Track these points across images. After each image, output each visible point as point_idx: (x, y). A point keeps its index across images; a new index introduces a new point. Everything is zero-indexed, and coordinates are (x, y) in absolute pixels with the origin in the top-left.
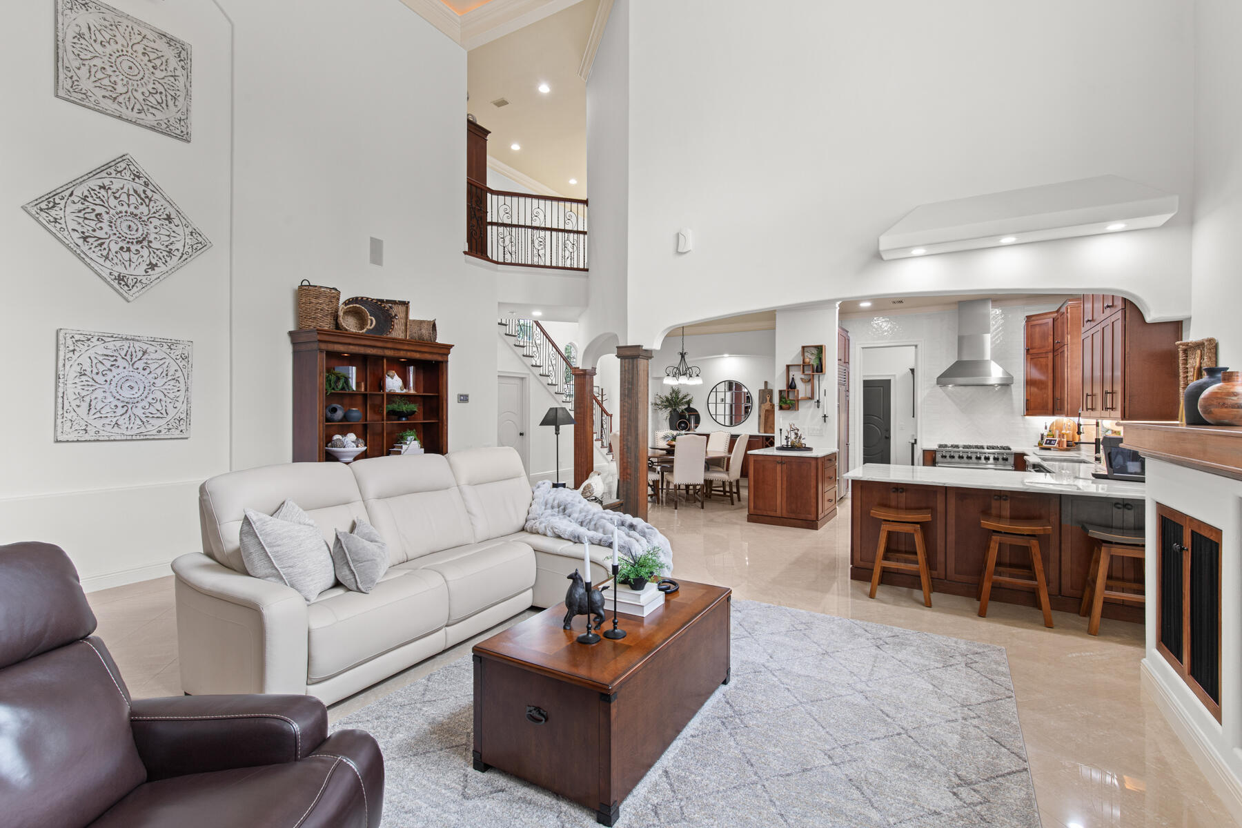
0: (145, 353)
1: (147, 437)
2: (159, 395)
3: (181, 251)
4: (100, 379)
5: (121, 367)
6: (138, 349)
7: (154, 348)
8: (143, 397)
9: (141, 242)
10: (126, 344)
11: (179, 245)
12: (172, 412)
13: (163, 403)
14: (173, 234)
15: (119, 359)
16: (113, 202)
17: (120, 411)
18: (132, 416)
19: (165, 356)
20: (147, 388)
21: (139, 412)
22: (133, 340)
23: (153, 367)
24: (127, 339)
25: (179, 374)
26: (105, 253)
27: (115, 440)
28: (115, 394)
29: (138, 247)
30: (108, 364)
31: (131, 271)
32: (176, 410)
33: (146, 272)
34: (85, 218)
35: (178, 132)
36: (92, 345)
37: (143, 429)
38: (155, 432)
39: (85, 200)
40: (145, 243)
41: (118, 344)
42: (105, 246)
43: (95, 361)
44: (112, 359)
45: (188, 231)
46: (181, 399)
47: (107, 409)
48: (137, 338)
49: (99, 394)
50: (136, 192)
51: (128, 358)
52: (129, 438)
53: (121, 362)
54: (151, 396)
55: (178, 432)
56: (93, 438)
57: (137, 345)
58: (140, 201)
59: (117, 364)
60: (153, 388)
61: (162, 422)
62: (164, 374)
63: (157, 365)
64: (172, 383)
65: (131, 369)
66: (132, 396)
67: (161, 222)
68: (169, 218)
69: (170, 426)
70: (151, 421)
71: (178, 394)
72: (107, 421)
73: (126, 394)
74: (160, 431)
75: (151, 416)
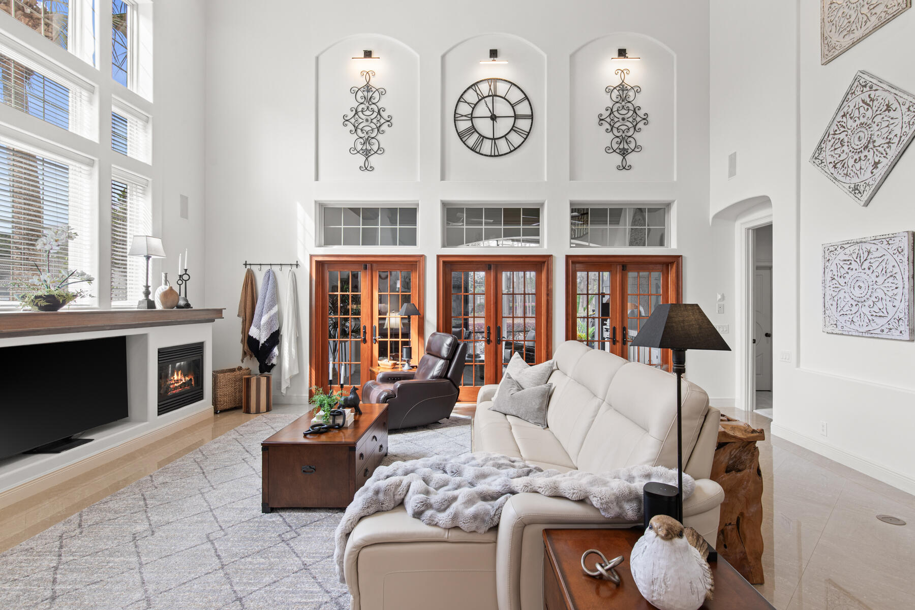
0: (869, 252)
1: (873, 335)
2: (880, 294)
3: (898, 136)
4: (842, 281)
5: (854, 269)
6: (864, 250)
7: (876, 247)
8: (868, 296)
9: (867, 147)
10: (857, 247)
11: (897, 131)
12: (892, 311)
13: (884, 301)
14: (892, 121)
15: (853, 262)
16: (850, 122)
17: (854, 309)
18: (862, 314)
19: (886, 253)
20: (871, 287)
21: (866, 310)
22: (861, 242)
23: (875, 265)
24: (857, 243)
25: (896, 270)
26: (845, 172)
27: (852, 335)
28: (851, 294)
29: (866, 153)
30: (846, 267)
31: (862, 178)
32: (895, 309)
33: (872, 173)
34: (835, 149)
35: (896, 8)
36: (837, 253)
37: (869, 328)
38: (878, 331)
39: (835, 134)
40: (871, 146)
41: (852, 248)
42: (846, 165)
43: (839, 267)
44: (848, 263)
45: (904, 108)
46: (898, 297)
47: (846, 308)
48: (864, 240)
49: (842, 294)
50: (863, 101)
51: (858, 260)
52: (861, 334)
53: (854, 265)
54: (875, 295)
55: (898, 333)
56: (840, 332)
57: (864, 246)
58: (866, 107)
59: (851, 267)
60: (875, 287)
61: (885, 320)
62: (884, 272)
63: (877, 263)
64: (891, 280)
65: (861, 270)
66: (860, 296)
67: (882, 116)
68: (888, 108)
69: (891, 326)
70: (877, 320)
71: (895, 291)
72: (847, 318)
73: (857, 292)
74: (882, 331)
75: (875, 314)
